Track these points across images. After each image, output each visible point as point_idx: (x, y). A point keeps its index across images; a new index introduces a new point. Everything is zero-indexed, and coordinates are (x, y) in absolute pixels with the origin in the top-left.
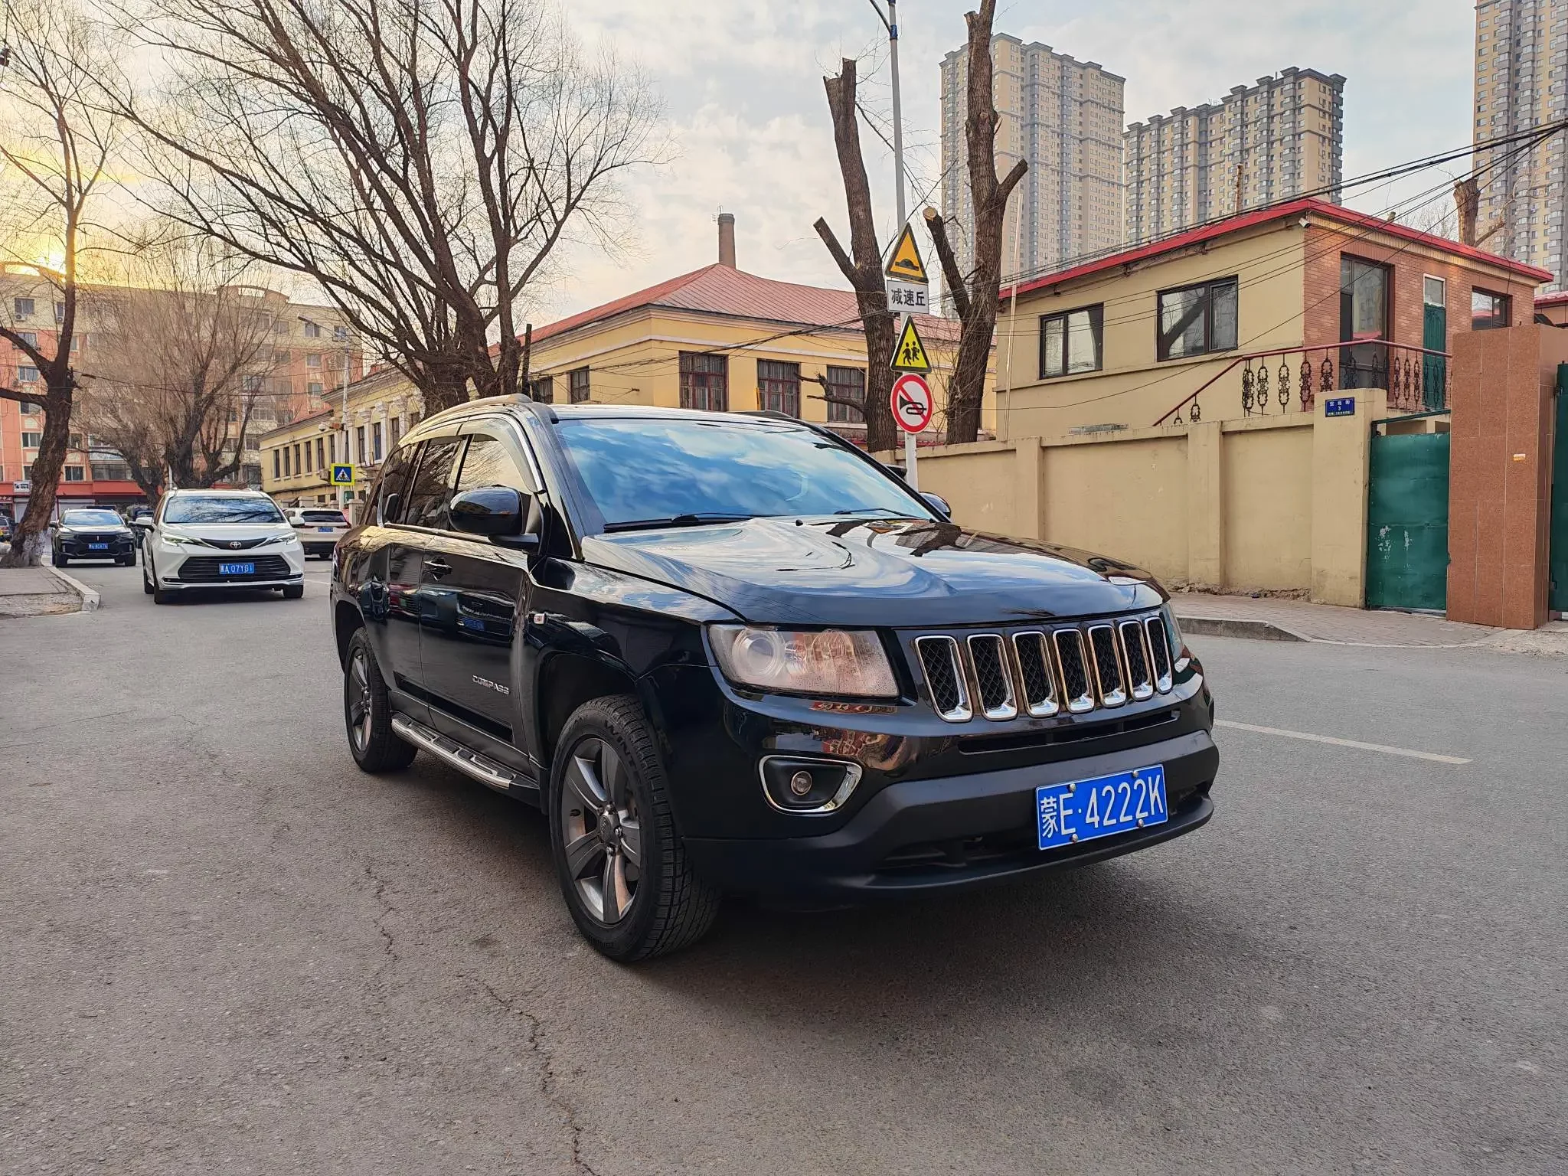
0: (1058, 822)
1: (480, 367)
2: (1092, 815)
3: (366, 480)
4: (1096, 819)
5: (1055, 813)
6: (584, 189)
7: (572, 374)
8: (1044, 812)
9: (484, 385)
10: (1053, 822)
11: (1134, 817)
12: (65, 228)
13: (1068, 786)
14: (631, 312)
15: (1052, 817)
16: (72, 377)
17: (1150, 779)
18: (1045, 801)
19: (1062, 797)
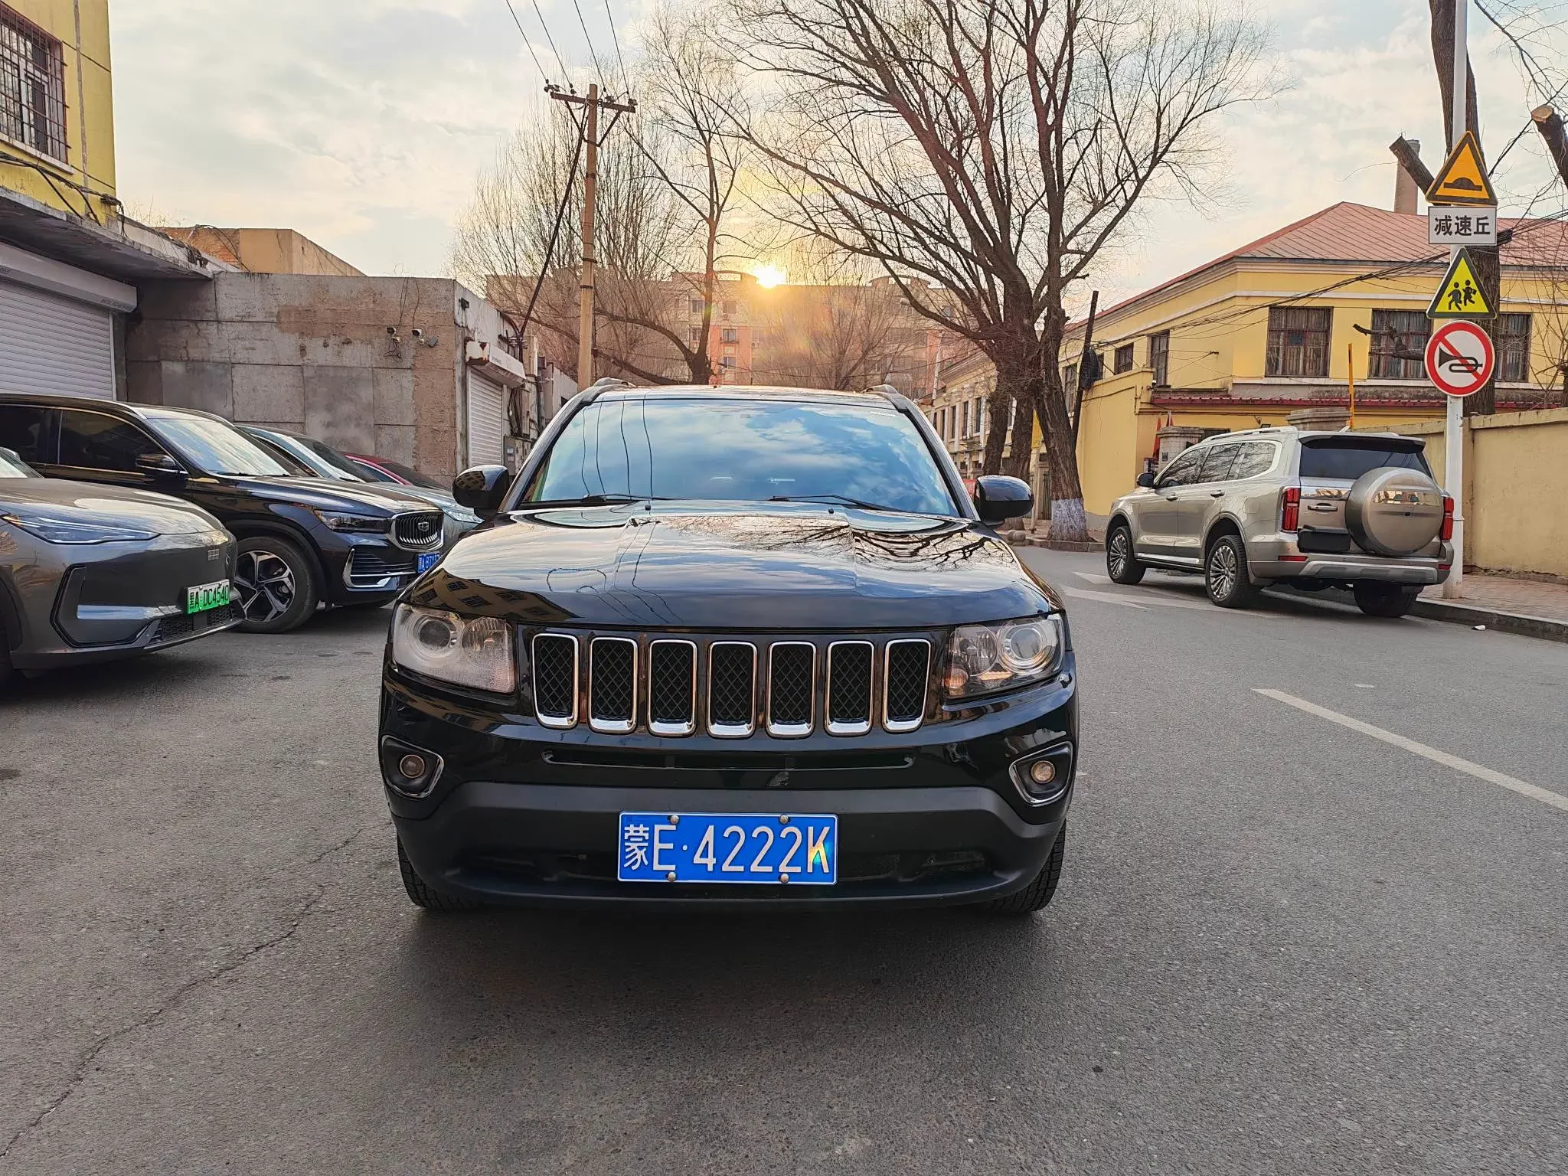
0: (649, 854)
1: (1024, 340)
2: (705, 854)
3: (967, 452)
4: (711, 861)
5: (646, 844)
6: (1172, 140)
7: (1153, 338)
8: (628, 840)
9: (1026, 357)
10: (641, 853)
11: (776, 868)
12: (707, 240)
13: (669, 817)
14: (1215, 268)
15: (640, 848)
16: (710, 366)
17: (811, 829)
18: (632, 828)
19: (658, 828)
